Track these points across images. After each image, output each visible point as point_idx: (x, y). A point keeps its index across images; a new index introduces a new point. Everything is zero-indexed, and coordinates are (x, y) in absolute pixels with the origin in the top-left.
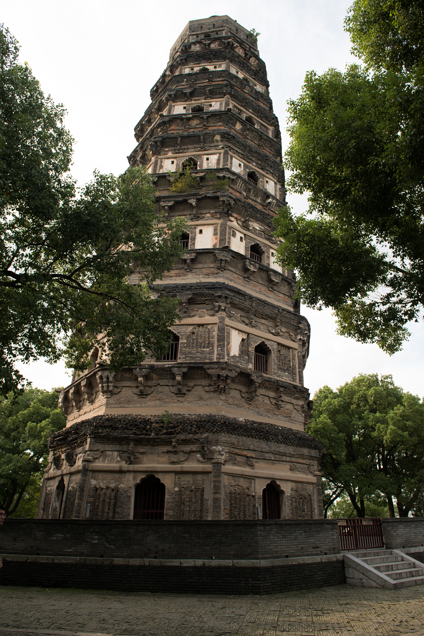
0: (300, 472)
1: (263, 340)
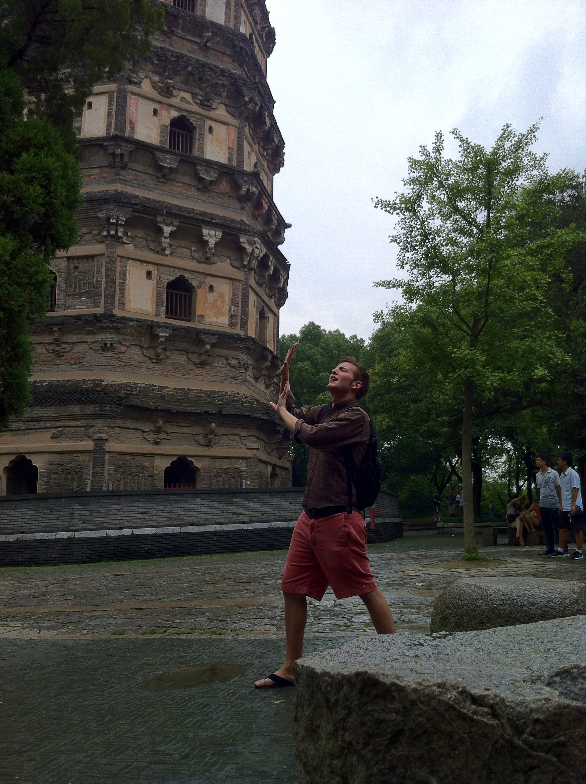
0: (69, 438)
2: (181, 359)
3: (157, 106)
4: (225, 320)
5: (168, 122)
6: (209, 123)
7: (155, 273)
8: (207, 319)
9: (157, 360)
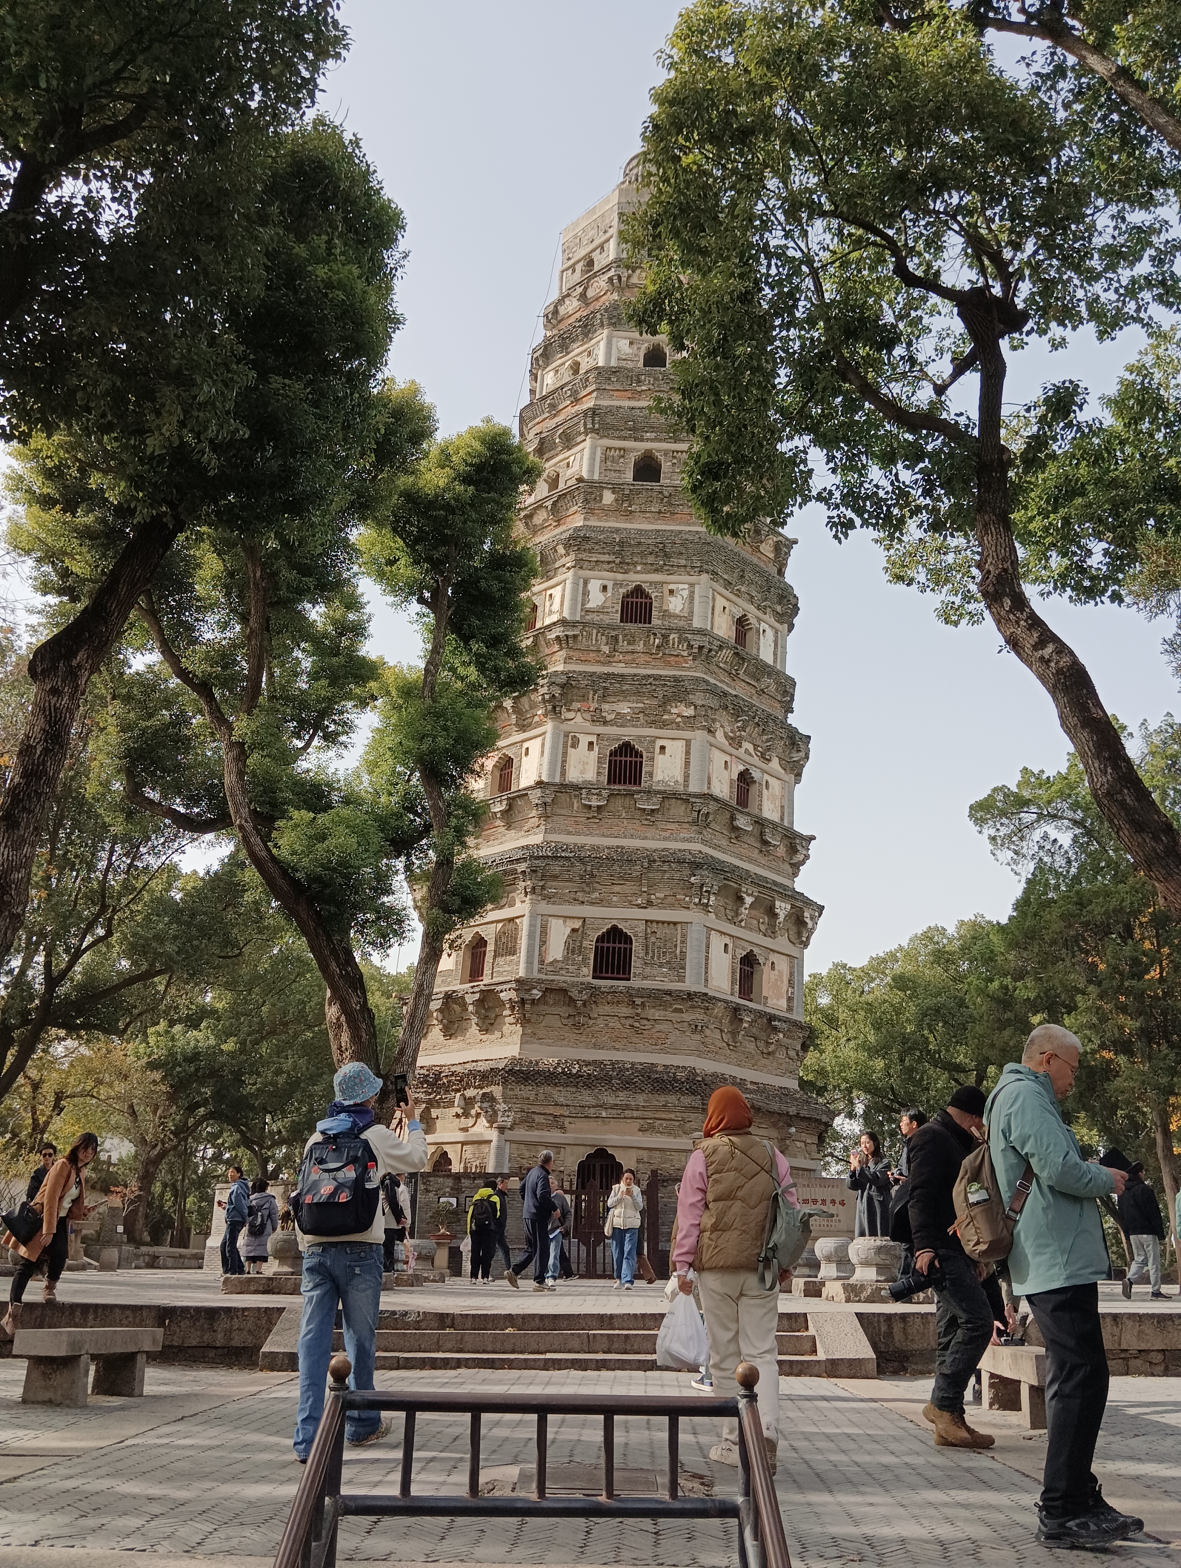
1: (615, 922)
2: (750, 1046)
3: (728, 758)
4: (783, 1003)
5: (735, 777)
6: (766, 777)
7: (731, 946)
8: (770, 1002)
9: (733, 1045)
